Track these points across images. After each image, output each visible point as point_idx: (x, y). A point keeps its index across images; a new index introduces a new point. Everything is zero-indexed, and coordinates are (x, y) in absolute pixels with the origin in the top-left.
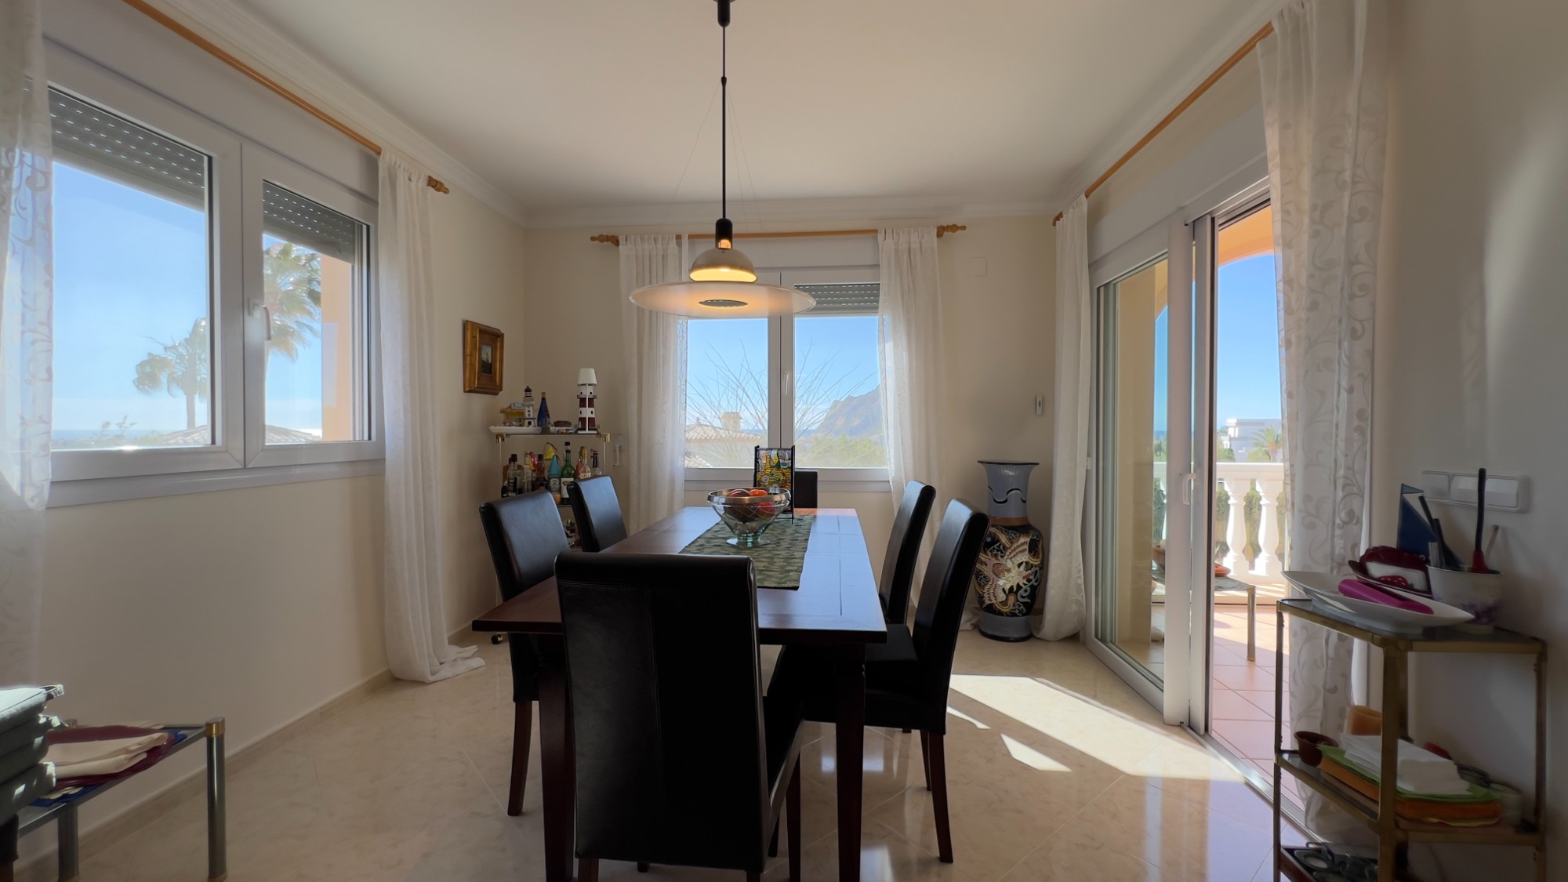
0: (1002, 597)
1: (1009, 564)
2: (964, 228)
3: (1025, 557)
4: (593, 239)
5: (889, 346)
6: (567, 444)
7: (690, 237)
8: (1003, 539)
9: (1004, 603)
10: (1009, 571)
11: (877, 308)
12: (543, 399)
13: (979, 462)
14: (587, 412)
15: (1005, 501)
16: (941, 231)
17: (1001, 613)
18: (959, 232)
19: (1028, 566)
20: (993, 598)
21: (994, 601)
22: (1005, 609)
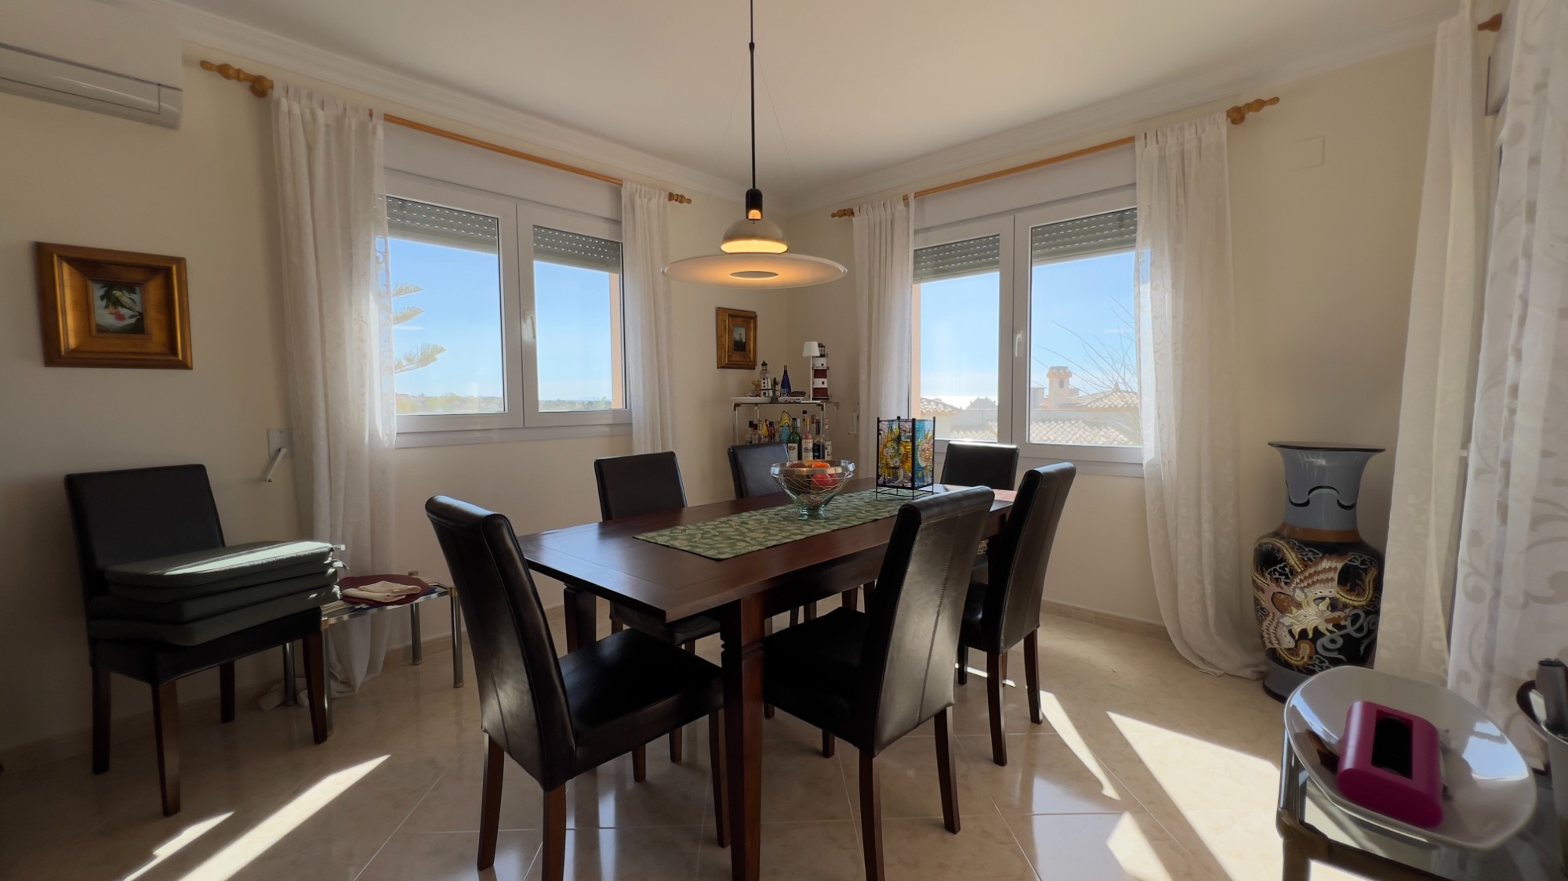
0: (1288, 642)
1: (1299, 595)
2: (1275, 100)
3: (1331, 590)
4: (833, 215)
5: (1146, 289)
6: (805, 412)
7: (917, 195)
8: (1292, 558)
9: (1293, 651)
10: (1299, 606)
11: (1134, 241)
12: (785, 372)
13: (1271, 444)
14: (819, 383)
15: (1307, 504)
16: (1237, 116)
17: (1288, 665)
18: (1267, 109)
19: (1334, 605)
20: (1275, 642)
21: (1276, 646)
22: (1294, 661)
